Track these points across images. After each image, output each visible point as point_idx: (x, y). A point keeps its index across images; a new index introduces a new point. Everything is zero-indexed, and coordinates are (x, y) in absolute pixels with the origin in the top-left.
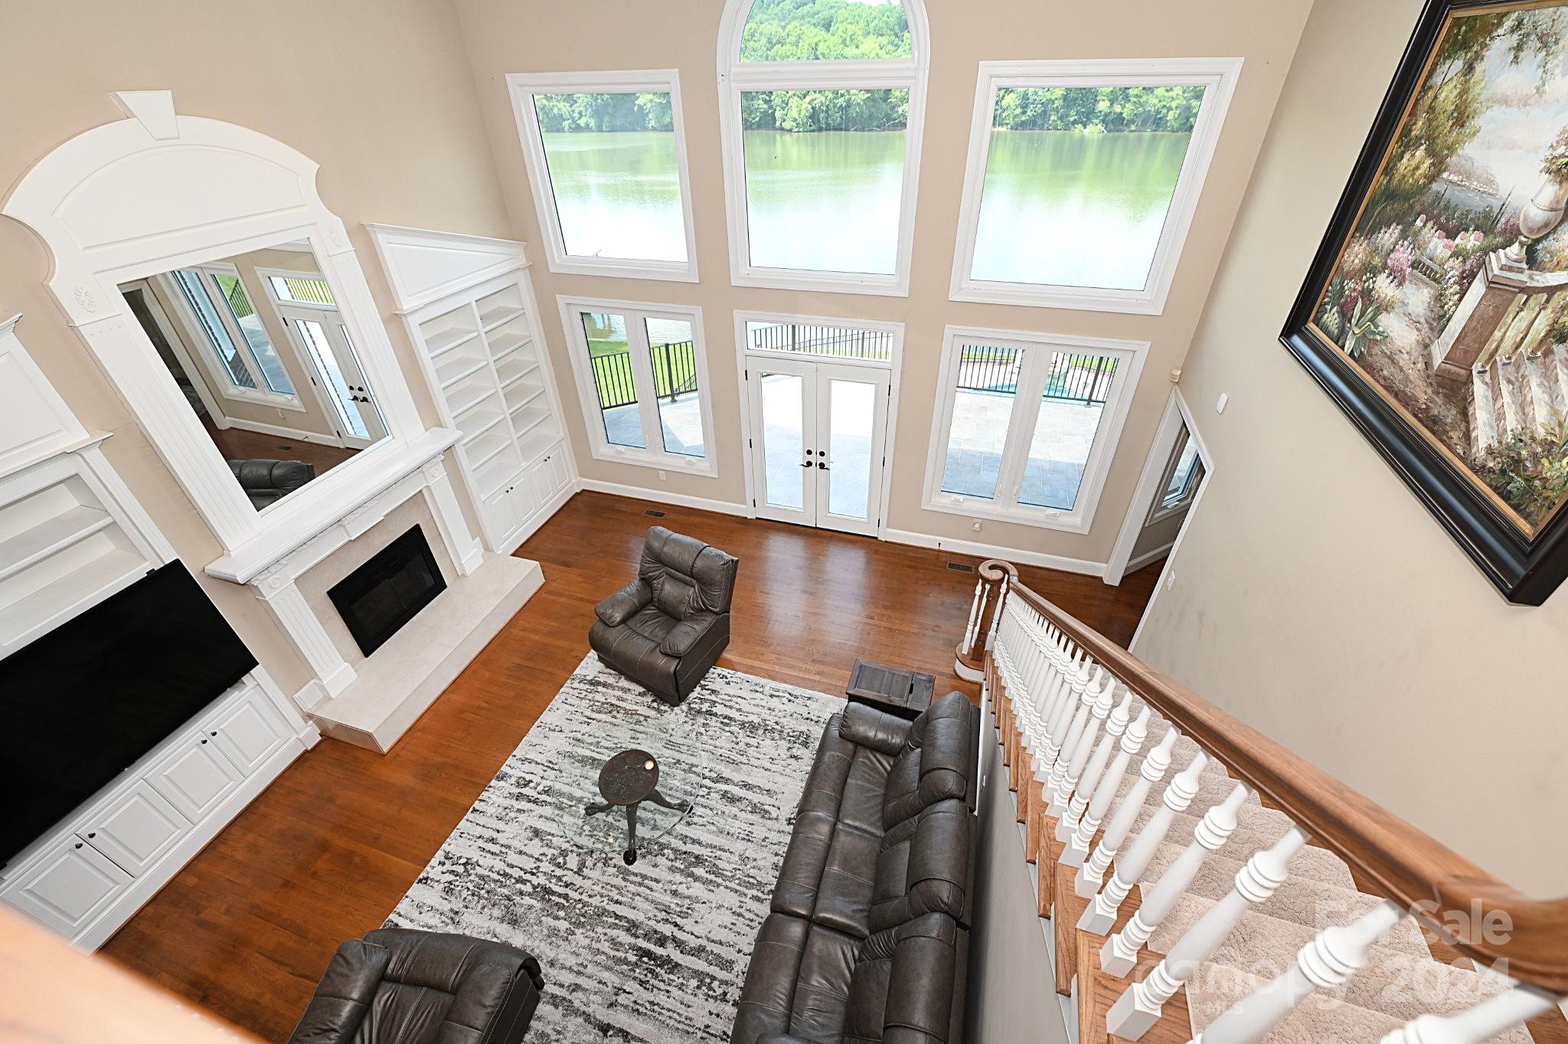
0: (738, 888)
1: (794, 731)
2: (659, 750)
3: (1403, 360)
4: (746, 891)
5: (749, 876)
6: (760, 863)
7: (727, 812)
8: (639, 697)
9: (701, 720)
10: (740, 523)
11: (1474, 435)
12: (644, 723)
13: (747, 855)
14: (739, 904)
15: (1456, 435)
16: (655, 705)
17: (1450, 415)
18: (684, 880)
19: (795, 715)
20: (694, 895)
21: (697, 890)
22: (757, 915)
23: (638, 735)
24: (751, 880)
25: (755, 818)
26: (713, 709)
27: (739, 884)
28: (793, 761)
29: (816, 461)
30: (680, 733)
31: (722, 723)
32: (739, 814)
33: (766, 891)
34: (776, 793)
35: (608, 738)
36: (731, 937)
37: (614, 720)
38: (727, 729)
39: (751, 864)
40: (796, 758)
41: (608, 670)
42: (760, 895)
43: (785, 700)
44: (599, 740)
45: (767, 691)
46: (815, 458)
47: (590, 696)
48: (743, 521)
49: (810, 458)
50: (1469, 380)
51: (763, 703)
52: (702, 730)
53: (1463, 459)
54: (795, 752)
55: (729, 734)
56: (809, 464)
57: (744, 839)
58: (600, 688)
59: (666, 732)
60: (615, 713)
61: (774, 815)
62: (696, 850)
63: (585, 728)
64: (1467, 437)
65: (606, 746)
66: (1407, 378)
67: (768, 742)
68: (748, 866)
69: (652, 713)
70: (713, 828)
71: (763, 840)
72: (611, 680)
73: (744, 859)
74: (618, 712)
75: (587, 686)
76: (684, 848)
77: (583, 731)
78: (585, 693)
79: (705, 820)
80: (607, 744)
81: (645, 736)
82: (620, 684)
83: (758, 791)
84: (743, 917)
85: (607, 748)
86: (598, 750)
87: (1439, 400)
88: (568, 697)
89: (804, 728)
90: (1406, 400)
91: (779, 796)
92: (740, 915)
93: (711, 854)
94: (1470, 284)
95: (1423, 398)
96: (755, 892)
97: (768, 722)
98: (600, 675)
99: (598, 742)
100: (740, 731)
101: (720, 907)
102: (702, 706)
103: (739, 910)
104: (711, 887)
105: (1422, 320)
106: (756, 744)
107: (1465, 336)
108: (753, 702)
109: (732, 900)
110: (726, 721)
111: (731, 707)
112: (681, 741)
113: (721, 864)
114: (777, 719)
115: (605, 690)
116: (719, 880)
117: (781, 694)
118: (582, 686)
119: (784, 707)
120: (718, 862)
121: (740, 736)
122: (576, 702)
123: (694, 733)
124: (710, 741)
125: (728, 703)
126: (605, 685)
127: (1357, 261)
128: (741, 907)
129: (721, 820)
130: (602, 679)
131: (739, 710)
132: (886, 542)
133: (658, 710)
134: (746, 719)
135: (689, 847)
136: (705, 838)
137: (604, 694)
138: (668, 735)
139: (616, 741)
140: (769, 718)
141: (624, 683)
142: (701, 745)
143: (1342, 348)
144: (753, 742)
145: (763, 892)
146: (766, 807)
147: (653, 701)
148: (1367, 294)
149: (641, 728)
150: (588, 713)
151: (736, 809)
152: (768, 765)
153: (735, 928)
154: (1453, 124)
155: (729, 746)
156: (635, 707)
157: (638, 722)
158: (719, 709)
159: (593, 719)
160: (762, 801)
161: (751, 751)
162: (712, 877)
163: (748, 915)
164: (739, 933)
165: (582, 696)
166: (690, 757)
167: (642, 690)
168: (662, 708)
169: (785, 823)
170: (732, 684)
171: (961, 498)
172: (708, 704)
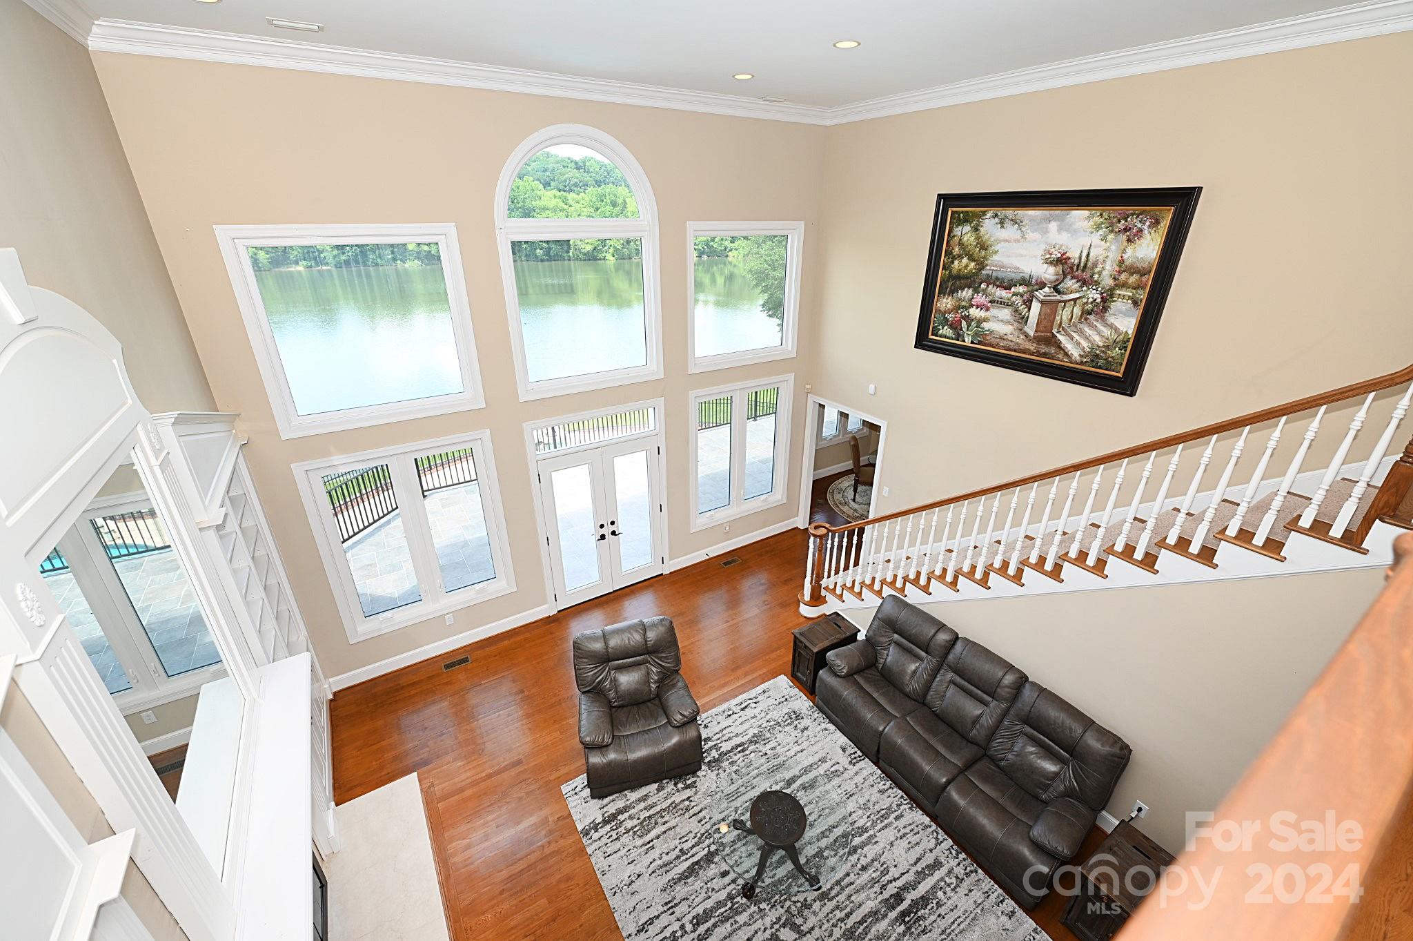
0: (883, 824)
1: (784, 717)
2: (728, 808)
3: (1010, 337)
4: (889, 820)
5: (879, 812)
6: (873, 799)
7: (819, 794)
8: (661, 793)
9: (725, 764)
10: (549, 623)
11: (1069, 353)
12: (693, 804)
13: (862, 803)
14: (896, 831)
15: (1060, 356)
16: (680, 785)
17: (1053, 350)
18: (857, 856)
19: (771, 708)
20: (873, 855)
21: (870, 851)
22: (910, 824)
23: (701, 815)
24: (883, 812)
25: (836, 781)
26: (722, 750)
27: (882, 822)
28: (806, 733)
29: (607, 532)
30: (725, 783)
31: (739, 752)
32: (826, 788)
33: (896, 808)
34: (824, 757)
35: (684, 840)
36: (918, 851)
37: (667, 826)
38: (747, 752)
39: (870, 805)
40: (806, 729)
41: (606, 800)
42: (896, 813)
43: (754, 705)
44: (679, 847)
45: (737, 709)
46: (607, 531)
47: (622, 830)
48: (549, 620)
49: (603, 531)
50: (1054, 336)
51: (743, 719)
52: (735, 768)
53: (1071, 363)
54: (801, 726)
55: (753, 755)
56: (603, 537)
57: (848, 798)
58: (621, 817)
59: (716, 793)
60: (660, 821)
61: (842, 769)
62: (838, 832)
63: (654, 854)
64: (1066, 354)
65: (690, 845)
66: (1017, 343)
67: (780, 737)
68: (871, 807)
69: (688, 793)
70: (827, 811)
71: (857, 787)
72: (621, 804)
73: (865, 807)
74: (663, 817)
75: (608, 827)
76: (831, 840)
77: (656, 856)
78: (614, 834)
79: (816, 812)
80: (689, 844)
81: (706, 811)
82: (633, 799)
83: (816, 766)
84: (907, 834)
85: (693, 846)
86: (689, 854)
87: (1043, 346)
88: (604, 849)
89: (786, 710)
90: (1024, 351)
91: (829, 757)
92: (904, 835)
93: (847, 826)
94: (1031, 304)
95: (1032, 348)
96: (893, 816)
97: (763, 726)
98: (605, 809)
99: (681, 850)
100: (757, 746)
101: (892, 844)
102: (712, 755)
103: (901, 833)
104: (873, 841)
105: (1011, 321)
106: (777, 744)
107: (1041, 322)
108: (736, 723)
109: (890, 834)
110: (740, 749)
111: (730, 739)
112: (733, 788)
113: (860, 823)
114: (766, 719)
115: (626, 815)
116: (871, 832)
117: (746, 704)
118: (602, 832)
119: (758, 710)
120: (856, 825)
121: (761, 748)
122: (618, 845)
123: (734, 775)
124: (749, 769)
125: (724, 738)
126: (620, 812)
127: (948, 306)
128: (899, 831)
129: (824, 802)
130: (612, 809)
131: (737, 735)
132: (670, 573)
133: (687, 787)
134: (749, 736)
135: (833, 837)
136: (831, 821)
137: (631, 818)
138: (720, 793)
139: (693, 835)
140: (760, 723)
141: (633, 796)
142: (748, 777)
143: (964, 341)
144: (772, 744)
145: (895, 811)
146: (832, 769)
147: (675, 785)
148: (967, 318)
149: (697, 809)
150: (639, 842)
151: (821, 788)
152: (799, 748)
153: (914, 843)
154: (980, 249)
155: (764, 759)
156: (669, 801)
157: (687, 809)
158: (725, 747)
159: (652, 841)
160: (826, 769)
161: (779, 750)
162: (866, 835)
163: (907, 830)
164: (918, 843)
165: (615, 836)
166: (754, 790)
167: (655, 786)
168: (688, 782)
169: (851, 766)
170: (709, 725)
171: (712, 512)
172: (714, 751)
